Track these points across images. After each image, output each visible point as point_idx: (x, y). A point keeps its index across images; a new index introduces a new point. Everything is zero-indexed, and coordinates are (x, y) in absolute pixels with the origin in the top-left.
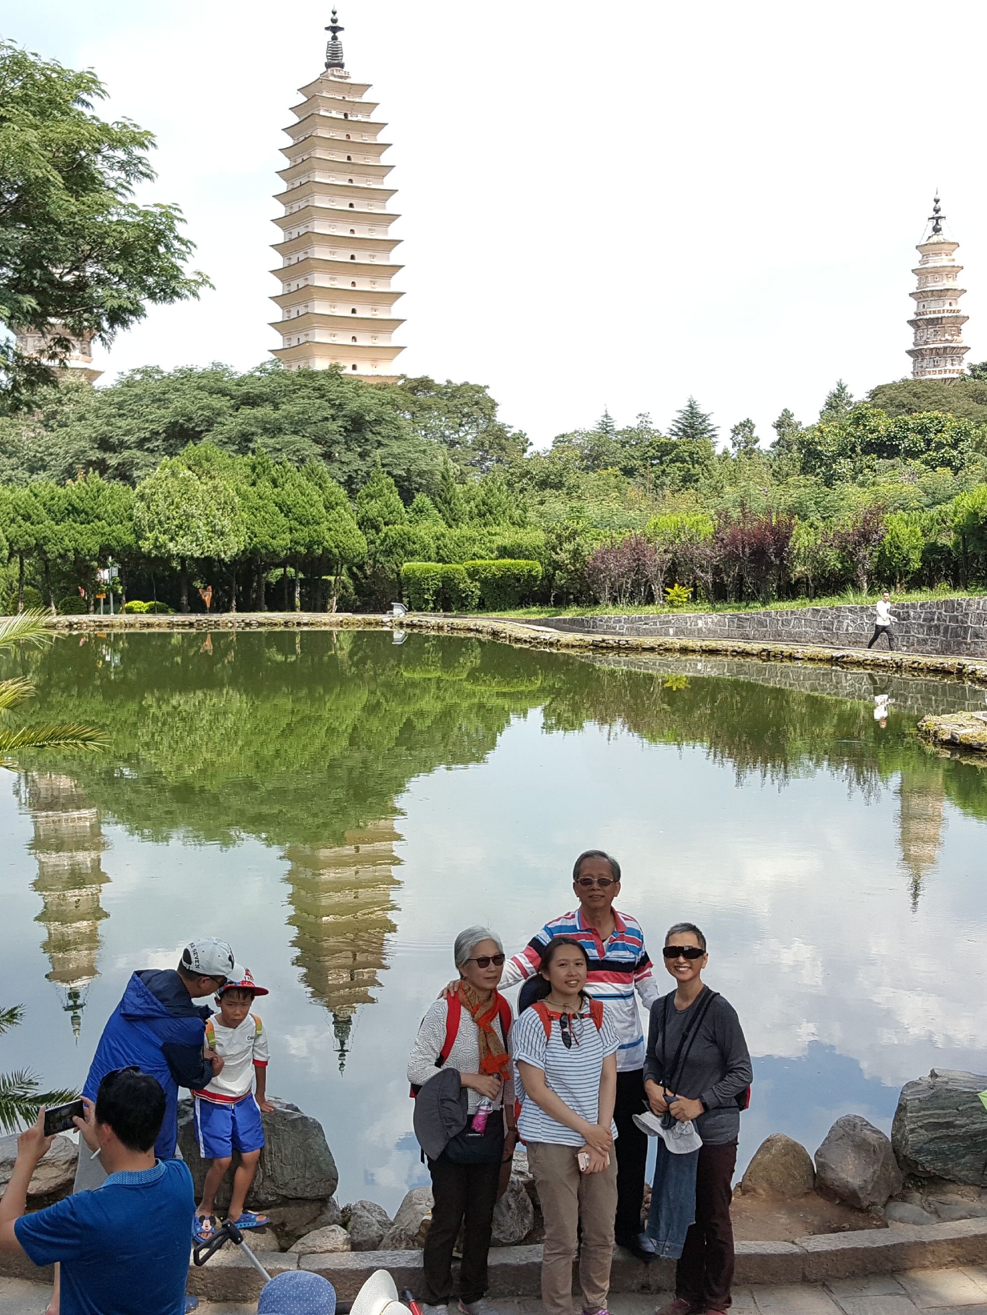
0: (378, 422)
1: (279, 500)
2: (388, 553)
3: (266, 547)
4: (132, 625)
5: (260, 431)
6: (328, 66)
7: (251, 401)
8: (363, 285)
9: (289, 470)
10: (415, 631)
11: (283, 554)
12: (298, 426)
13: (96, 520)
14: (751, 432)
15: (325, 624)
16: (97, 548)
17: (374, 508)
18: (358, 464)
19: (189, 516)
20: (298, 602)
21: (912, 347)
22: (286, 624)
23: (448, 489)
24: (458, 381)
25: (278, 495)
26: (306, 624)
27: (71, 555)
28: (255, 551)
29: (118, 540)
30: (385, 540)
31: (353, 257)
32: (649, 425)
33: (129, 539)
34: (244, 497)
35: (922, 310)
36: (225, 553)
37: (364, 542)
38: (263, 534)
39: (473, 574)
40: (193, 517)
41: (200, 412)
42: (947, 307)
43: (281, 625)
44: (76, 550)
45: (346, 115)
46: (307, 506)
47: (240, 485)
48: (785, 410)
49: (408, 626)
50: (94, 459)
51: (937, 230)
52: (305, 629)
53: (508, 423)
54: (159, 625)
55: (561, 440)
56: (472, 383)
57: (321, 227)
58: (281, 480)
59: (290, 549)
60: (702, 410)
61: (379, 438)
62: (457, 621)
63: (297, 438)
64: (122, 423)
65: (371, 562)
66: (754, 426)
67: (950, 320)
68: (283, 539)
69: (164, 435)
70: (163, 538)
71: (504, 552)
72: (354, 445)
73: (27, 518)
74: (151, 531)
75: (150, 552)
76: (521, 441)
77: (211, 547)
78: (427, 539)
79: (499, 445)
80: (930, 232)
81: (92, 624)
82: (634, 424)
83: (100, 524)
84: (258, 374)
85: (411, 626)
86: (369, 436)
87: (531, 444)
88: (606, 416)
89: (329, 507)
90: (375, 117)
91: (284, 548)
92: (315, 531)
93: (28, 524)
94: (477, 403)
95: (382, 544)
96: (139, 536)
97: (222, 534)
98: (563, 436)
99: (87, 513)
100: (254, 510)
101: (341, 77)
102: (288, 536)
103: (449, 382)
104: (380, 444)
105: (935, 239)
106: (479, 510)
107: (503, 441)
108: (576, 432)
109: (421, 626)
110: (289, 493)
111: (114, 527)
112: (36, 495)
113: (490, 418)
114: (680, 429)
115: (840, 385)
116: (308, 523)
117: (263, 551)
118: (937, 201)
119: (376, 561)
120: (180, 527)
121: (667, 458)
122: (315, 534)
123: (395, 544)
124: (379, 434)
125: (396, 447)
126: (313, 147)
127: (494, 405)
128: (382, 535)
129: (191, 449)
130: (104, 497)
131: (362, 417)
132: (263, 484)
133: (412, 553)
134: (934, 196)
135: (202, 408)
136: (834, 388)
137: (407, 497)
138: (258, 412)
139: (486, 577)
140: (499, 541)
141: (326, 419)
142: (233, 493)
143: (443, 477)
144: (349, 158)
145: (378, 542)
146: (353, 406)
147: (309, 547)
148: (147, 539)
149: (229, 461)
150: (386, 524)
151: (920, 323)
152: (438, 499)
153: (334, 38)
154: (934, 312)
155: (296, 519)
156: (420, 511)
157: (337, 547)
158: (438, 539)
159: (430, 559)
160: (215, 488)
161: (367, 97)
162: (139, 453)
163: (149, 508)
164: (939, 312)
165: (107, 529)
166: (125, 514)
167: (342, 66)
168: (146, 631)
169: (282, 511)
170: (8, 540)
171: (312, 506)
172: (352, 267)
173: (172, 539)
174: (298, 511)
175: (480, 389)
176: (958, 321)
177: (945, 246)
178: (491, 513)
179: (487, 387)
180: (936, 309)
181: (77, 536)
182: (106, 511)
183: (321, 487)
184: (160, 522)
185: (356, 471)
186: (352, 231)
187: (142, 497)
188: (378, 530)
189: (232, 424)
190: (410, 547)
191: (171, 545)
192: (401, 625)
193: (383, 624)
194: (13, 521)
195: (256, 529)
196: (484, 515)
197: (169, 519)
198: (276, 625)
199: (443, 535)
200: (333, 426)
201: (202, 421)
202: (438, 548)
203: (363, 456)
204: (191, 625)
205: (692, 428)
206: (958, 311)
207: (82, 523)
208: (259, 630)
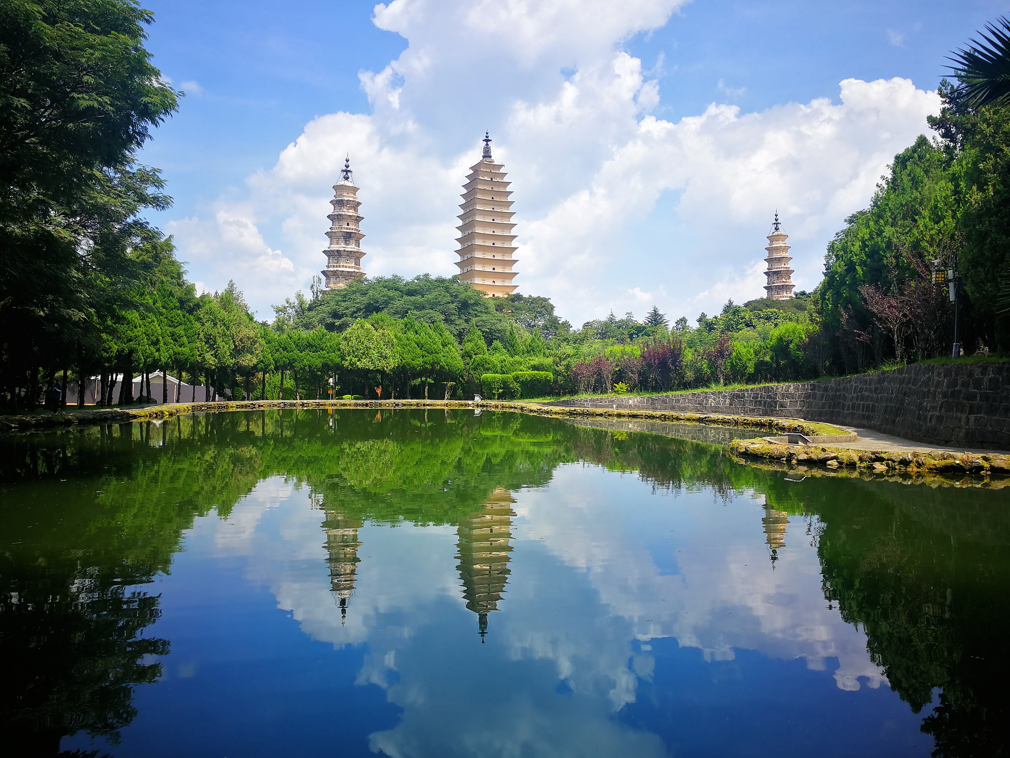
0: (476, 304)
1: (417, 341)
2: (475, 369)
3: (409, 365)
4: (335, 405)
5: (413, 308)
6: (484, 157)
7: (411, 293)
8: (498, 257)
9: (424, 326)
10: (485, 409)
11: (418, 369)
12: (433, 305)
13: (321, 351)
14: (685, 323)
15: (438, 405)
16: (321, 365)
17: (469, 346)
18: (464, 325)
19: (368, 348)
20: (426, 394)
21: (766, 285)
22: (417, 405)
23: (513, 340)
24: (535, 295)
25: (418, 338)
26: (428, 405)
27: (307, 368)
28: (404, 367)
29: (332, 361)
30: (474, 362)
31: (494, 244)
32: (632, 318)
33: (338, 360)
34: (399, 339)
35: (770, 267)
36: (387, 368)
37: (462, 363)
38: (408, 358)
39: (516, 378)
40: (370, 348)
41: (382, 298)
42: (783, 266)
43: (414, 405)
44: (309, 366)
45: (491, 179)
46: (432, 344)
47: (397, 333)
48: (703, 313)
49: (481, 406)
50: (329, 322)
51: (777, 229)
52: (428, 407)
53: (559, 316)
54: (350, 405)
55: (587, 325)
56: (542, 297)
57: (478, 230)
58: (419, 331)
59: (422, 366)
60: (661, 312)
61: (476, 312)
62: (506, 403)
63: (431, 311)
64: (343, 304)
65: (467, 374)
66: (687, 320)
67: (784, 272)
68: (419, 361)
69: (364, 310)
70: (354, 360)
71: (534, 368)
72: (462, 316)
73: (285, 349)
74: (349, 356)
75: (348, 367)
76: (566, 325)
77: (381, 364)
78: (496, 362)
79: (555, 327)
80: (773, 230)
81: (314, 404)
82: (624, 317)
83: (323, 352)
84: (416, 281)
85: (483, 406)
86: (471, 311)
87: (571, 327)
88: (612, 315)
89: (444, 345)
90: (505, 179)
91: (418, 365)
92: (436, 357)
93: (285, 352)
94: (544, 306)
95: (472, 365)
96: (343, 359)
97: (386, 357)
98: (588, 323)
99: (316, 347)
100: (404, 346)
101: (490, 162)
102: (421, 359)
103: (530, 296)
104: (476, 316)
105: (776, 233)
106: (527, 349)
107: (557, 325)
108: (594, 321)
109: (487, 406)
110: (423, 338)
111: (330, 354)
112: (291, 338)
113: (550, 314)
114: (649, 321)
115: (730, 301)
116: (432, 352)
117: (408, 367)
118: (776, 215)
119: (469, 374)
120: (363, 354)
121: (640, 334)
122: (435, 359)
123: (478, 364)
124: (476, 310)
125: (484, 317)
126: (476, 193)
127: (552, 308)
128: (473, 360)
129: (375, 316)
130: (326, 339)
131: (467, 302)
132: (411, 334)
133: (488, 369)
134: (775, 213)
135: (384, 296)
136: (727, 303)
137: (489, 343)
138: (413, 298)
139: (523, 380)
140: (532, 363)
141: (449, 303)
142: (393, 337)
143: (510, 333)
144: (493, 198)
145: (471, 363)
146: (462, 296)
147: (432, 365)
148: (347, 360)
149: (394, 322)
150: (475, 354)
151: (770, 273)
152: (507, 344)
153: (487, 145)
154: (777, 268)
155: (426, 351)
156: (496, 349)
157: (447, 365)
158: (502, 362)
159: (497, 372)
160: (383, 334)
161: (502, 171)
162: (350, 319)
163: (348, 343)
164: (779, 268)
165: (327, 355)
166: (336, 348)
167: (490, 157)
168: (343, 408)
169: (419, 347)
170: (274, 360)
171: (434, 344)
172: (493, 248)
173: (359, 360)
174: (427, 346)
175: (545, 300)
176: (788, 273)
177: (781, 237)
178: (533, 351)
179: (550, 299)
180: (777, 267)
181: (310, 358)
182: (326, 346)
183: (440, 335)
184: (353, 351)
185: (463, 329)
186: (494, 232)
187: (345, 339)
188: (471, 358)
189: (398, 304)
190: (487, 366)
191: (358, 363)
192: (478, 406)
193: (469, 405)
194: (277, 350)
195: (405, 356)
196: (530, 352)
197: (358, 350)
198: (412, 405)
199: (505, 360)
200: (452, 306)
201: (383, 302)
202: (502, 367)
203: (467, 321)
204: (367, 405)
205: (655, 321)
206: (789, 268)
207: (313, 352)
208: (403, 408)
